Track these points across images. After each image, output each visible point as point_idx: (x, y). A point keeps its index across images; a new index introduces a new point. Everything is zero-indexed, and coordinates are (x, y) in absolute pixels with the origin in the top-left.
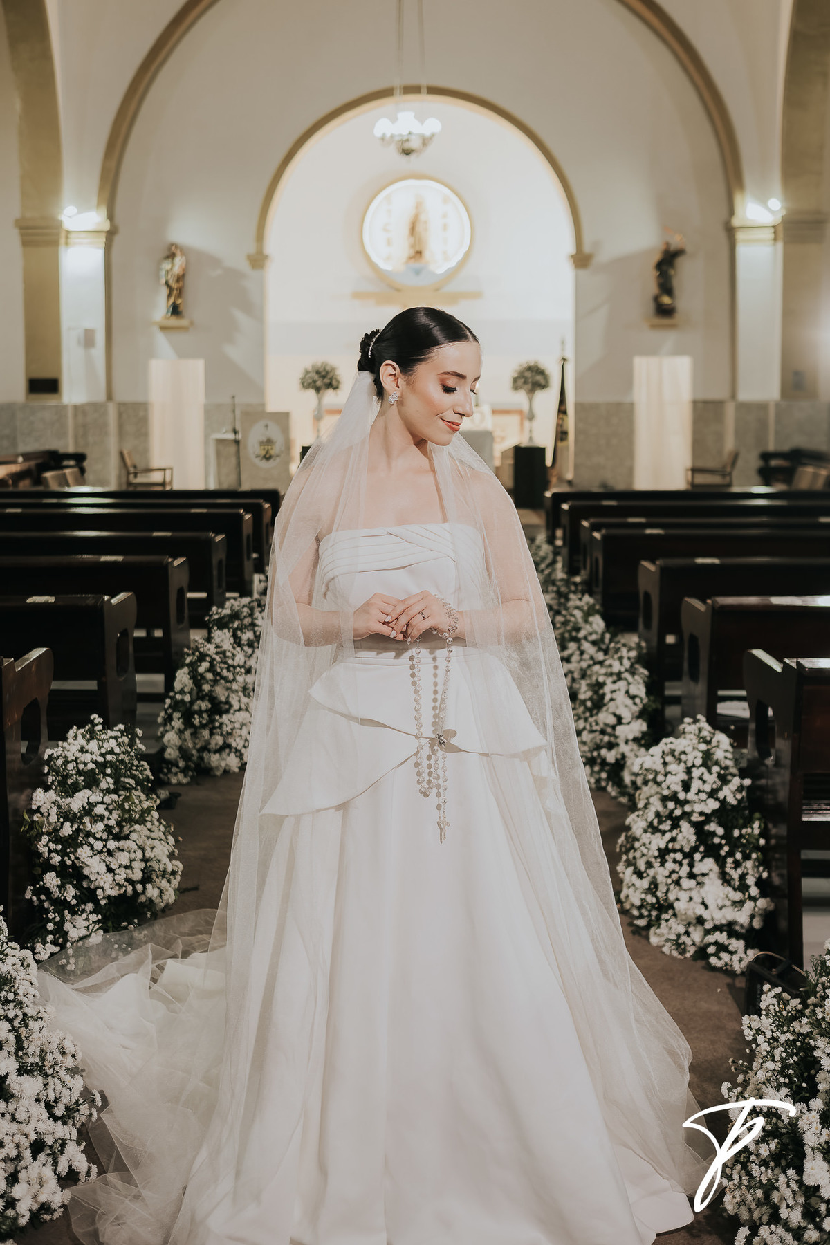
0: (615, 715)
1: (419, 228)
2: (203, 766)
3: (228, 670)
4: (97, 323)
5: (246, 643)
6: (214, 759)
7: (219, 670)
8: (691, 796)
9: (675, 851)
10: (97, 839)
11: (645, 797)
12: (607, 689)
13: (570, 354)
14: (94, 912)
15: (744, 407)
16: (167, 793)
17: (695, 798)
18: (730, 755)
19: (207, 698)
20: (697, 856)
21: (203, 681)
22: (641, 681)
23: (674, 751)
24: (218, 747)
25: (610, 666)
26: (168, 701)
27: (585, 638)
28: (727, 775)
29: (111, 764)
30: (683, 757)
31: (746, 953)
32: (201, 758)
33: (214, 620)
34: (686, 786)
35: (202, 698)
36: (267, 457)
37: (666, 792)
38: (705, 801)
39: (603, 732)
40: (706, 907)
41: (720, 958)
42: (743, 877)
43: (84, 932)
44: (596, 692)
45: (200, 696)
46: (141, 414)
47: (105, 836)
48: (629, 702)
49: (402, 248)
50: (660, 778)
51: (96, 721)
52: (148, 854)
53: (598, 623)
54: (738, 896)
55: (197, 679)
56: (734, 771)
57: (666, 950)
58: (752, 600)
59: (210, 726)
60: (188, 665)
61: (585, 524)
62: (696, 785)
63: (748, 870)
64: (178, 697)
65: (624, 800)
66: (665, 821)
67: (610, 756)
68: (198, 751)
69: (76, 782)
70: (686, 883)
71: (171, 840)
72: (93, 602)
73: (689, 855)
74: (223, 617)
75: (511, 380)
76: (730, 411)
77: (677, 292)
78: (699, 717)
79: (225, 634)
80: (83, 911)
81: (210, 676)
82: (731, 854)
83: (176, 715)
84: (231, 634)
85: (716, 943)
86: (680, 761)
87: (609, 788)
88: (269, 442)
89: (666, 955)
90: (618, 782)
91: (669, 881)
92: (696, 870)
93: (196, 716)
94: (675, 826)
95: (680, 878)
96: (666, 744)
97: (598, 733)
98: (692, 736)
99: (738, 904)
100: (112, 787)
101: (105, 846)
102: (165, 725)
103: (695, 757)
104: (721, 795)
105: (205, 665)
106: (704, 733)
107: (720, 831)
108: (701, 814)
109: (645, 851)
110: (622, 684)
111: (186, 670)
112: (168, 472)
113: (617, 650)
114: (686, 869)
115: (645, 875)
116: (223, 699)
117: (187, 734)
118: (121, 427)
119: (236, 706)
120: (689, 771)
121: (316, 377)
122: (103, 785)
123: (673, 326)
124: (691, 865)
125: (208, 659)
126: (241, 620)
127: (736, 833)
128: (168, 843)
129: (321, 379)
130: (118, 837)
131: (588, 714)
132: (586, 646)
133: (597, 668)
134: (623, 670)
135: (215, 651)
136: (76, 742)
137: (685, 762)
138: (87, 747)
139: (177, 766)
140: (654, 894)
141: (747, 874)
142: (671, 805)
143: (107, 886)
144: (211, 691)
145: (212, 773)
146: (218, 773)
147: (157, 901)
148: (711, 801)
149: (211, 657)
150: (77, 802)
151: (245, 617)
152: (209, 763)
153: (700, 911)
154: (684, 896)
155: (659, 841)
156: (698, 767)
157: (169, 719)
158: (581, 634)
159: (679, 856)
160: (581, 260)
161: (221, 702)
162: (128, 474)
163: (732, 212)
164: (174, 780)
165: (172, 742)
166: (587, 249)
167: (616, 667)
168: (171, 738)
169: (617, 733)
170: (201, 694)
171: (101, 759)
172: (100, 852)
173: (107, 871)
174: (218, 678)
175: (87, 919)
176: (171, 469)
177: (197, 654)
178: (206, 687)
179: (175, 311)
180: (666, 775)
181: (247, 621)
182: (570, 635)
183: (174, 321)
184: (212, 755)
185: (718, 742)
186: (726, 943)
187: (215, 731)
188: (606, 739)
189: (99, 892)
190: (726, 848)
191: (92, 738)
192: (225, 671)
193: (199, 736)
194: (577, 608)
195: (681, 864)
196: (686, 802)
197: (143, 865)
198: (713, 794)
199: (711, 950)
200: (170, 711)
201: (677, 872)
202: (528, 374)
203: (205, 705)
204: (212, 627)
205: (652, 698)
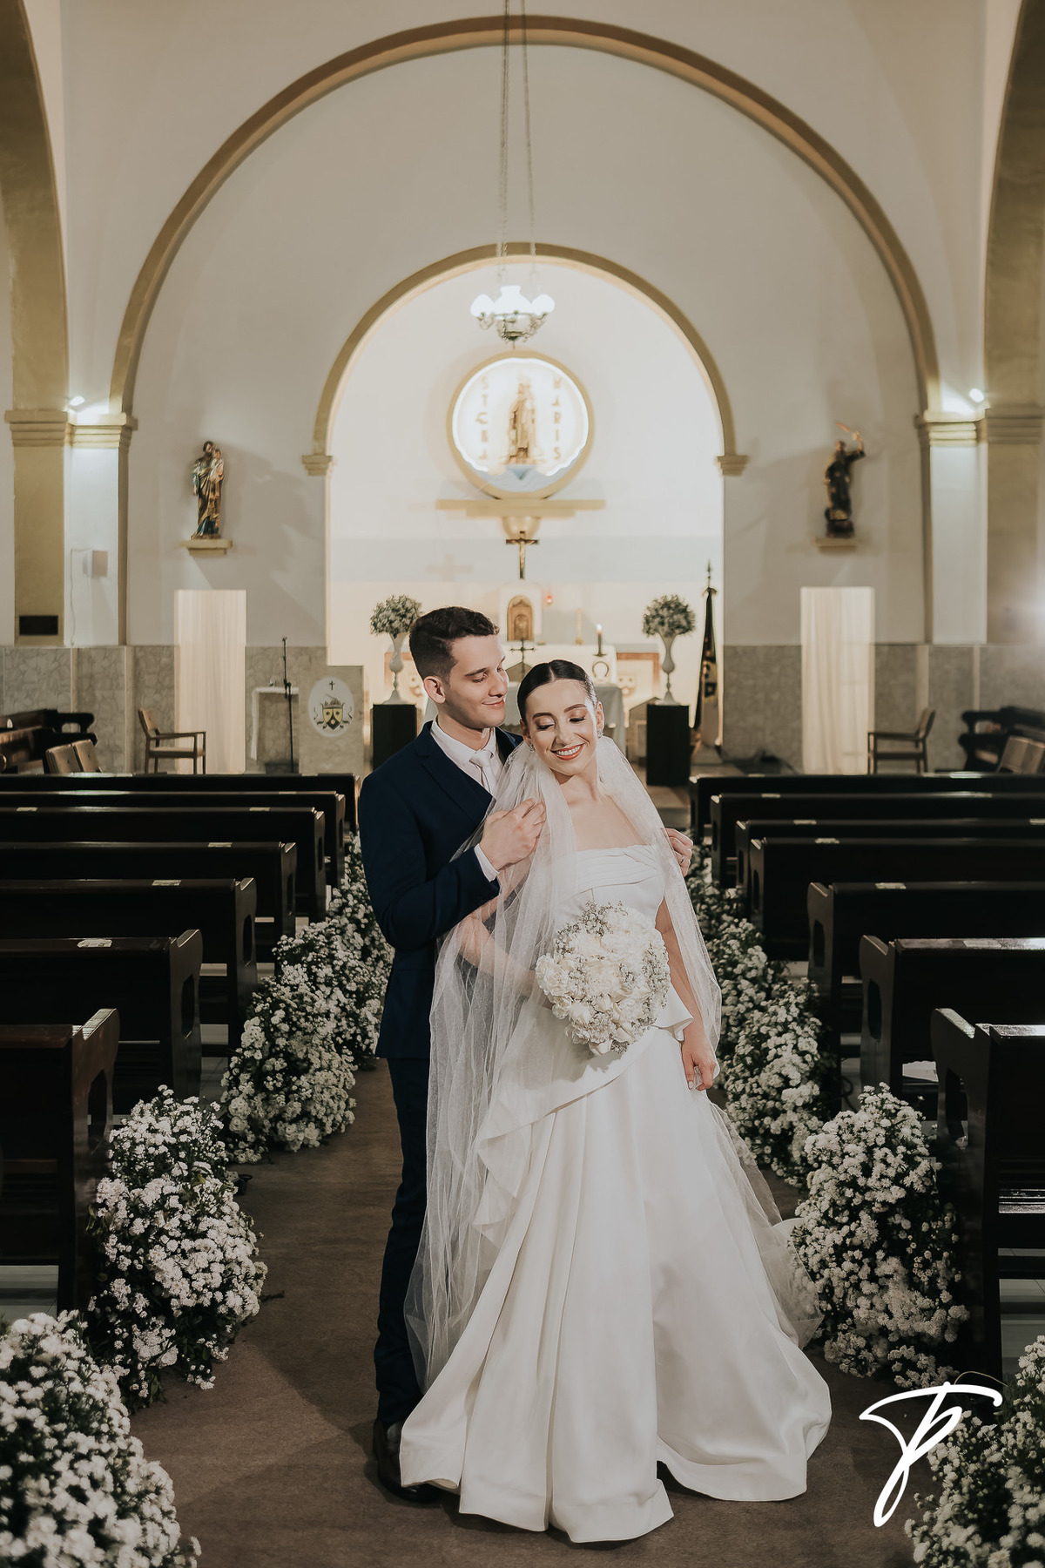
0: (780, 1075)
1: (524, 418)
2: (276, 1139)
3: (307, 1020)
4: (108, 543)
5: (323, 980)
6: (291, 1130)
7: (295, 1019)
8: (872, 1182)
9: (853, 1248)
10: (172, 1238)
11: (818, 1182)
12: (770, 1043)
13: (717, 584)
14: (166, 1326)
15: (940, 652)
16: (236, 1174)
17: (877, 1184)
18: (918, 1132)
19: (282, 1055)
20: (880, 1254)
21: (276, 1034)
22: (812, 1033)
23: (853, 1126)
24: (295, 1116)
25: (775, 1013)
26: (235, 1059)
27: (743, 974)
28: (915, 1155)
29: (185, 1146)
30: (863, 1135)
31: (936, 1371)
32: (274, 1130)
33: (283, 952)
34: (867, 1170)
35: (276, 1056)
36: (333, 725)
37: (842, 1178)
38: (889, 1188)
39: (766, 1096)
40: (891, 1316)
41: (906, 1378)
42: (932, 1280)
43: (157, 1350)
44: (758, 1046)
45: (273, 1052)
46: (164, 660)
47: (178, 1234)
48: (797, 1059)
49: (501, 445)
50: (836, 1160)
51: (165, 1094)
52: (230, 1255)
53: (758, 956)
54: (925, 1302)
55: (270, 1032)
56: (923, 1150)
57: (843, 1367)
58: (943, 943)
59: (286, 1089)
60: (259, 1014)
61: (742, 825)
62: (878, 1168)
63: (938, 1271)
64: (248, 1054)
65: (792, 1181)
66: (842, 1211)
67: (775, 1126)
68: (271, 1120)
69: (145, 1169)
70: (867, 1287)
71: (252, 1236)
72: (157, 946)
73: (869, 1253)
74: (294, 949)
75: (643, 620)
76: (924, 658)
77: (854, 505)
78: (881, 1084)
79: (297, 970)
80: (154, 1325)
81: (285, 1027)
82: (918, 1252)
83: (244, 1077)
84: (305, 970)
85: (902, 1359)
86: (859, 1139)
87: (774, 1167)
88: (335, 704)
89: (844, 1373)
90: (785, 1158)
91: (847, 1284)
92: (878, 1272)
93: (269, 1078)
94: (854, 1217)
95: (860, 1280)
96: (843, 1118)
97: (759, 1097)
98: (873, 1109)
99: (927, 1313)
100: (186, 1173)
101: (180, 1245)
102: (230, 1088)
103: (877, 1135)
104: (907, 1181)
105: (280, 1014)
106: (889, 1106)
107: (906, 1224)
108: (884, 1203)
109: (818, 1248)
110: (788, 1037)
111: (256, 1020)
112: (200, 737)
113: (782, 994)
114: (866, 1269)
115: (818, 1276)
116: (301, 1055)
117: (258, 1100)
118: (137, 677)
119: (316, 1063)
120: (869, 1151)
121: (392, 617)
122: (176, 1172)
123: (851, 549)
124: (873, 1265)
125: (282, 1005)
126: (317, 951)
127: (925, 1227)
128: (249, 1241)
129: (398, 618)
130: (193, 1235)
131: (747, 1074)
132: (744, 984)
133: (757, 1014)
134: (790, 1019)
135: (290, 995)
136: (143, 1120)
137: (865, 1141)
138: (157, 1126)
139: (245, 1140)
140: (830, 1301)
141: (938, 1276)
142: (849, 1193)
143: (181, 1294)
144: (286, 1046)
145: (287, 1148)
146: (295, 1149)
147: (238, 1311)
148: (895, 1189)
149: (285, 1002)
150: (150, 1193)
151: (321, 947)
152: (284, 1137)
153: (883, 1320)
154: (863, 1301)
155: (835, 1237)
156: (880, 1148)
157: (235, 1082)
158: (737, 970)
159: (858, 1254)
160: (732, 463)
161: (299, 1060)
162: (149, 739)
163: (923, 405)
164: (242, 1159)
165: (239, 1110)
166: (741, 449)
167: (782, 1016)
168: (239, 1105)
169: (783, 1098)
170: (274, 1050)
171: (173, 1140)
172: (173, 1254)
173: (183, 1277)
174: (294, 1029)
175: (160, 1335)
176: (204, 733)
177: (269, 999)
178: (281, 1042)
179: (210, 528)
180: (843, 1156)
181: (324, 952)
182: (725, 971)
183: (207, 543)
184: (289, 1127)
185: (904, 1116)
186: (914, 1359)
187: (291, 1096)
188: (770, 1104)
189: (174, 1302)
190: (914, 1246)
191: (161, 1114)
192: (302, 1020)
193: (272, 1102)
194: (733, 936)
195: (860, 1264)
196: (868, 1189)
197: (222, 1268)
198: (897, 1180)
199: (896, 1367)
200: (236, 1071)
201: (857, 1274)
202: (664, 612)
203: (279, 1064)
204: (282, 961)
205: (825, 1054)
